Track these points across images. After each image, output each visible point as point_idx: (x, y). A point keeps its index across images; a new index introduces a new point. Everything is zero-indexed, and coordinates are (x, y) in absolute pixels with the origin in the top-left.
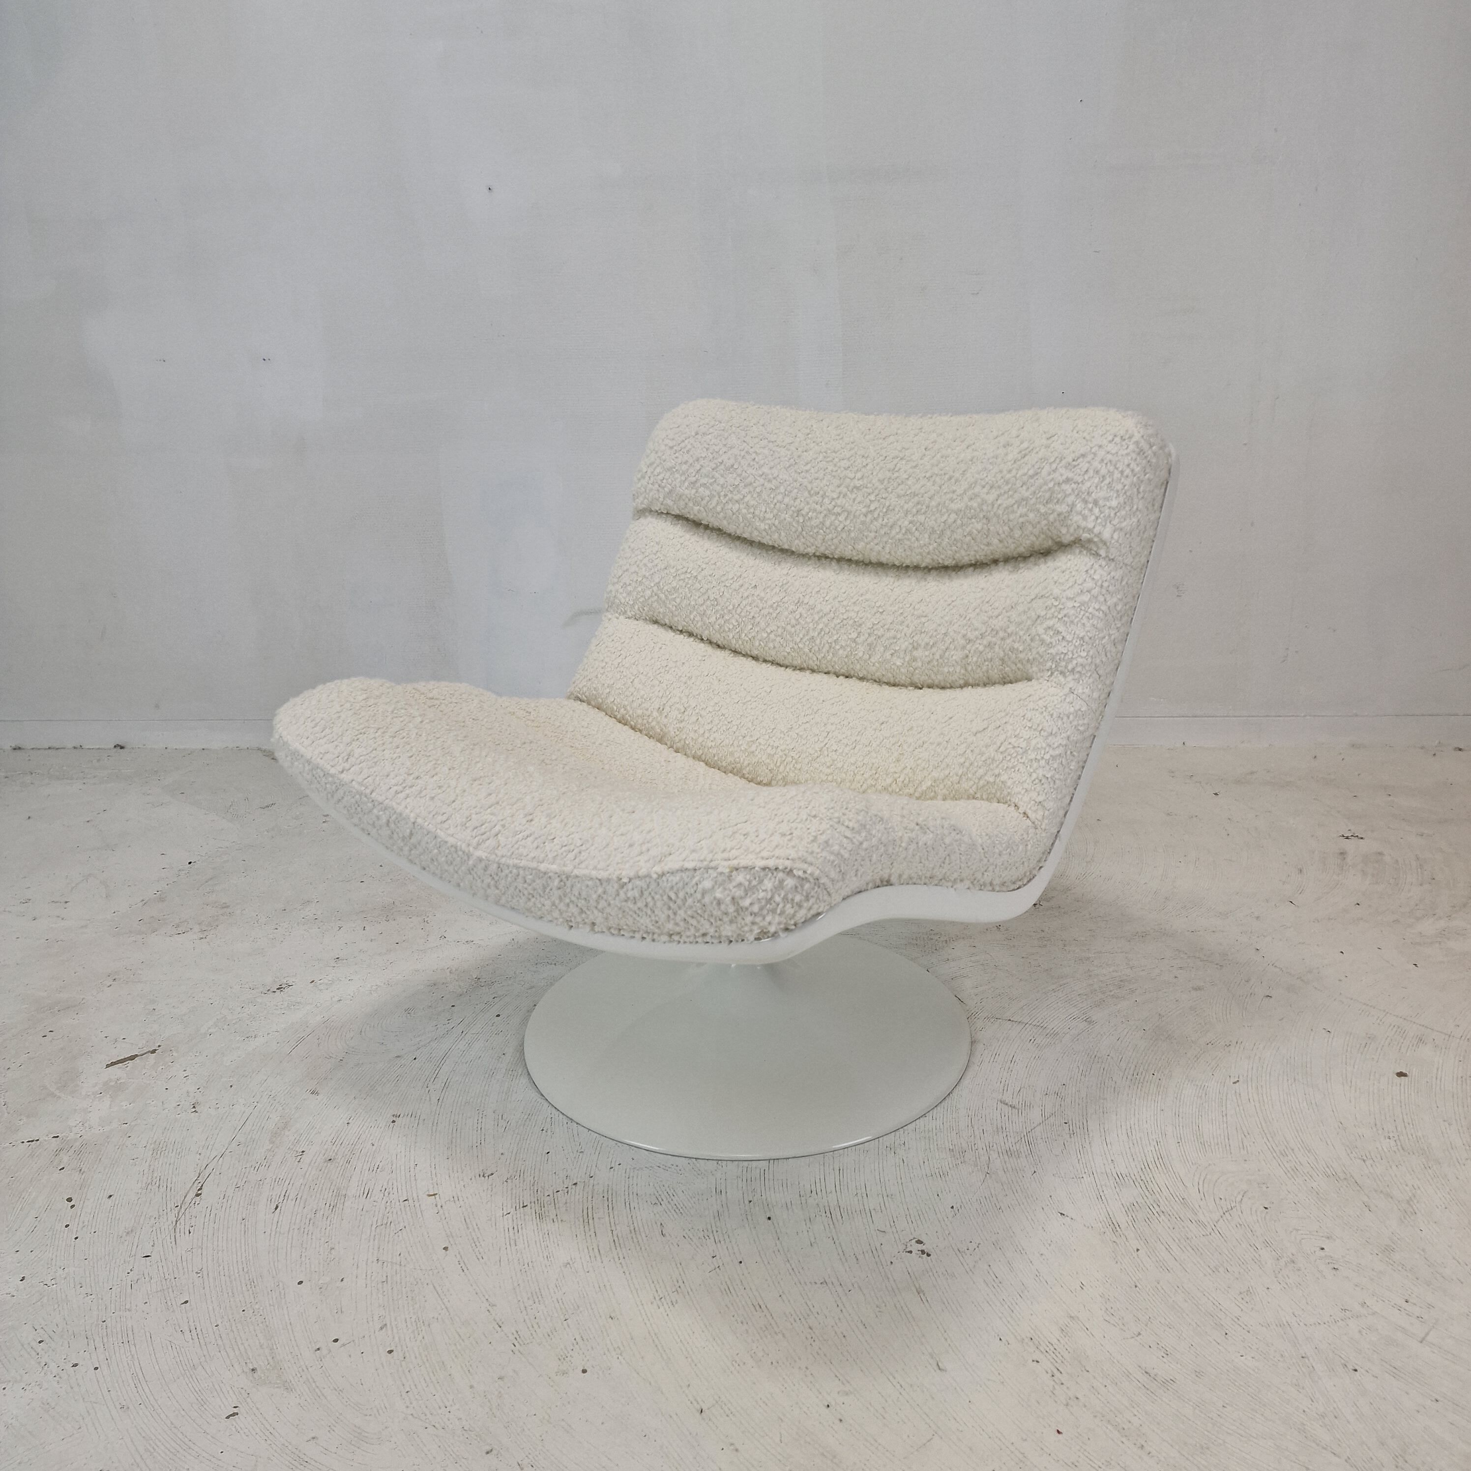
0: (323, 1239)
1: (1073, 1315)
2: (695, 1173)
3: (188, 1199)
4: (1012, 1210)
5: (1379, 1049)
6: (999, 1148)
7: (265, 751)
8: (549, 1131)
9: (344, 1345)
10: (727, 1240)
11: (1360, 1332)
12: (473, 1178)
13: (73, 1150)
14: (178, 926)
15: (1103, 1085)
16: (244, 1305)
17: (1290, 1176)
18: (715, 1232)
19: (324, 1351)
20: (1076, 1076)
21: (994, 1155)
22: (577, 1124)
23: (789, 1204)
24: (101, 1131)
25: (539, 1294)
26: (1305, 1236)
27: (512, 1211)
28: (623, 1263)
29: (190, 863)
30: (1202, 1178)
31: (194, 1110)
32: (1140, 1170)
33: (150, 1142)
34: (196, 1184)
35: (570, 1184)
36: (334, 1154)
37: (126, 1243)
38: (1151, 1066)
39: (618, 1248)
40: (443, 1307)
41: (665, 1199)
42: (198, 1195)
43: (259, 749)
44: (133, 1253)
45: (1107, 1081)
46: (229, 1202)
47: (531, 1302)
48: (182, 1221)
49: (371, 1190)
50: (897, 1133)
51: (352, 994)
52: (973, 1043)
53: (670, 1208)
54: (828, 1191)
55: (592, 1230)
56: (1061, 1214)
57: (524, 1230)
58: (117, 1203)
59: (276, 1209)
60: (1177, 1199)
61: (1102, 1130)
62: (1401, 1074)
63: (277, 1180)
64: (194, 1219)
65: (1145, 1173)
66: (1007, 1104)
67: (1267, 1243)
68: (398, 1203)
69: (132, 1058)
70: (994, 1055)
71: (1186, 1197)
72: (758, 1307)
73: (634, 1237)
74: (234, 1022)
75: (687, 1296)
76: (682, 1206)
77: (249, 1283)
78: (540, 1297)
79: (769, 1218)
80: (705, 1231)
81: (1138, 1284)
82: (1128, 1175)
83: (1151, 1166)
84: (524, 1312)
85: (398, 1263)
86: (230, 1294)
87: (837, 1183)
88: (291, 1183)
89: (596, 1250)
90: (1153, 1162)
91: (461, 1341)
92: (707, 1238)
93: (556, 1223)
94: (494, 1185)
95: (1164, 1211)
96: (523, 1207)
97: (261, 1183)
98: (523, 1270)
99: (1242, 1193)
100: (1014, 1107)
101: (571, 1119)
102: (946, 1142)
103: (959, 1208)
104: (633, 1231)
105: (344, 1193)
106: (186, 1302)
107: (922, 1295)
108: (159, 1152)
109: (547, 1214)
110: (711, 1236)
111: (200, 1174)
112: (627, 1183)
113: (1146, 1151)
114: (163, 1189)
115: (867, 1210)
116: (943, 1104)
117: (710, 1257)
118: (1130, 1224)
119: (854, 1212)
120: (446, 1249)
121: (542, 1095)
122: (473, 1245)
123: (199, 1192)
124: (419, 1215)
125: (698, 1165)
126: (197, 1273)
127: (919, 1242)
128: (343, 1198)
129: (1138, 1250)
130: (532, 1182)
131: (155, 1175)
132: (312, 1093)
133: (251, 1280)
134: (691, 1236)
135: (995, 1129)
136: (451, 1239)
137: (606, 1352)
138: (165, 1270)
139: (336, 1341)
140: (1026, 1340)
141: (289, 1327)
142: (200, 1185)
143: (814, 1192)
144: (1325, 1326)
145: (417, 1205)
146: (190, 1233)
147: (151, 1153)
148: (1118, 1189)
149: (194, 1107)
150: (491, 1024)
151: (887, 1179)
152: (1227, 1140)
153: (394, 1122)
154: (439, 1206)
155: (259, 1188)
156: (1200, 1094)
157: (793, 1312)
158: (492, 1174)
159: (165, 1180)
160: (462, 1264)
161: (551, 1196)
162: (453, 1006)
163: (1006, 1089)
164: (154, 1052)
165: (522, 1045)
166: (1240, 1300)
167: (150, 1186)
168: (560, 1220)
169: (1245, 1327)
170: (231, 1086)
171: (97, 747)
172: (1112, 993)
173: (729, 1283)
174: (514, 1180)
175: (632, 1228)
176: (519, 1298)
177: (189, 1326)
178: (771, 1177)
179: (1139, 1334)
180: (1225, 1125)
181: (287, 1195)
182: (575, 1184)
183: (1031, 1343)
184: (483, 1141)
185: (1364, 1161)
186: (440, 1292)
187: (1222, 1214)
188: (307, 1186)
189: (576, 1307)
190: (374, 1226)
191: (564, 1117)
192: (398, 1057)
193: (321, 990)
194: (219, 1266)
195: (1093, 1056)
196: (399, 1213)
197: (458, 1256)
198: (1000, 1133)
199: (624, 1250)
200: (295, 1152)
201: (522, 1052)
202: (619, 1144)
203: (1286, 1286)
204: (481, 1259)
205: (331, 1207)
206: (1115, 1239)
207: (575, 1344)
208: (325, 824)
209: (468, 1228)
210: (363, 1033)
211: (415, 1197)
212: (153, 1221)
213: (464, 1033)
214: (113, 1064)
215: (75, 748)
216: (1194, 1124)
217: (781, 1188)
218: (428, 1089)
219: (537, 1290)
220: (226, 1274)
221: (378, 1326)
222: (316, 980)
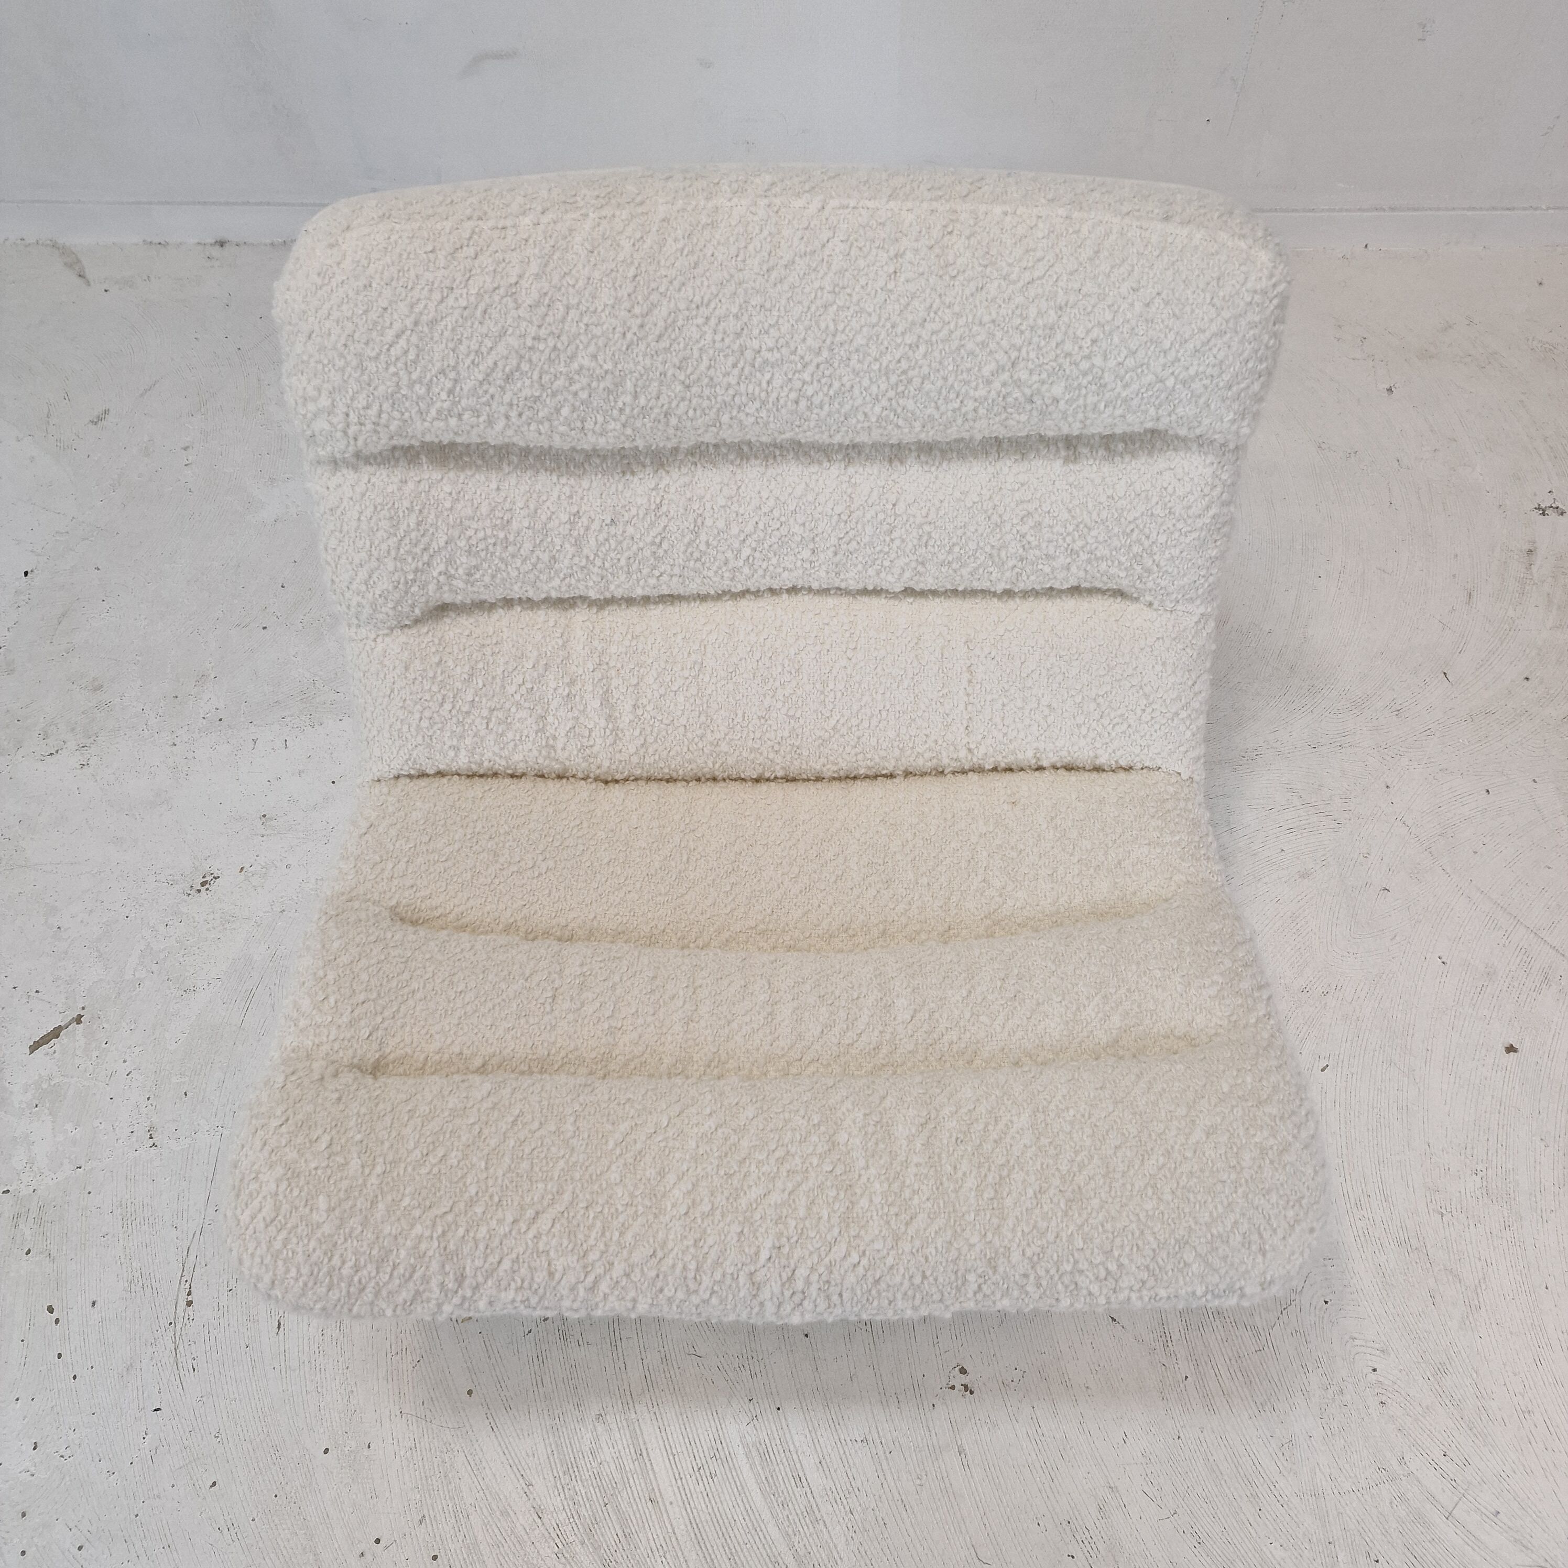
3: (180, 1313)
9: (386, 1547)
10: (764, 1372)
13: (31, 1216)
16: (274, 1485)
19: (368, 1556)
29: (26, 573)
31: (152, 1141)
33: (115, 1202)
34: (182, 1283)
37: (130, 1386)
42: (189, 1305)
43: (54, 245)
44: (141, 1403)
46: (226, 1316)
48: (181, 1349)
51: (295, 898)
57: (549, 1360)
58: (104, 1315)
59: (279, 1328)
64: (193, 1345)
69: (56, 1033)
72: (798, 1481)
74: (162, 956)
75: (726, 1464)
77: (273, 1452)
93: (582, 1348)
106: (214, 1484)
108: (129, 1222)
111: (184, 1263)
114: (148, 1292)
120: (470, 1392)
123: (190, 1298)
126: (215, 1436)
127: (963, 1370)
131: (134, 1266)
133: (275, 1447)
136: (474, 1377)
138: (182, 1432)
139: (378, 1541)
140: (1063, 1524)
142: (187, 1286)
146: (194, 1369)
147: (121, 1223)
149: (151, 1137)
159: (147, 1273)
160: (490, 1419)
164: (79, 1019)
167: (133, 1285)
169: (1279, 1498)
170: (186, 1094)
176: (555, 1473)
177: (225, 1521)
179: (1175, 1513)
183: (1068, 1529)
190: (389, 1356)
193: (255, 889)
194: (237, 1425)
197: (485, 1405)
208: (189, 471)
209: (489, 1357)
212: (150, 1349)
214: (36, 1045)
220: (247, 1439)
221: (417, 1520)
222: (247, 866)
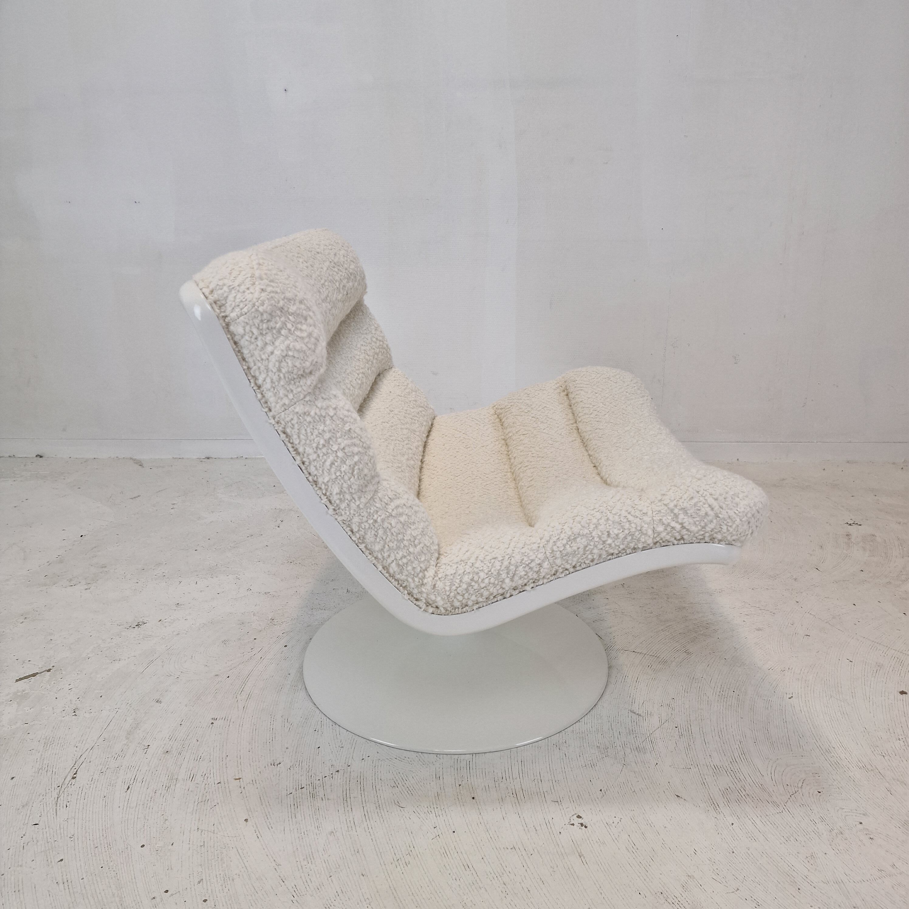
0: (160, 812)
1: (689, 875)
2: (421, 763)
3: (67, 781)
4: (643, 793)
5: (886, 674)
6: (631, 746)
7: (134, 460)
8: (320, 731)
9: (172, 895)
10: (444, 814)
11: (893, 887)
12: (267, 766)
14: (71, 580)
15: (700, 698)
16: (102, 862)
17: (835, 769)
18: (435, 808)
19: (158, 900)
20: (681, 692)
21: (628, 751)
22: (339, 726)
23: (487, 787)
24: (10, 729)
25: (311, 856)
26: (849, 814)
27: (294, 791)
28: (371, 832)
29: (82, 536)
30: (773, 769)
31: (74, 714)
32: (730, 763)
33: (43, 737)
34: (72, 770)
35: (334, 771)
36: (170, 748)
37: (22, 813)
38: (732, 685)
39: (368, 821)
40: (243, 866)
41: (400, 783)
42: (74, 778)
43: (131, 459)
44: (26, 822)
45: (702, 696)
46: (96, 783)
47: (306, 863)
48: (62, 798)
49: (195, 776)
50: (561, 734)
51: (187, 630)
52: (610, 667)
53: (404, 790)
54: (514, 778)
55: (350, 806)
56: (677, 796)
57: (302, 806)
58: (17, 783)
59: (128, 789)
60: (757, 786)
61: (701, 732)
62: (902, 693)
63: (130, 767)
64: (70, 796)
65: (733, 765)
66: (635, 713)
67: (822, 819)
68: (213, 785)
69: (34, 675)
70: (624, 677)
71: (763, 784)
72: (467, 867)
73: (379, 811)
74: (105, 649)
75: (416, 858)
76: (412, 787)
77: (106, 846)
78: (312, 858)
79: (473, 798)
80: (429, 807)
81: (735, 851)
82: (722, 767)
83: (737, 760)
84: (301, 870)
85: (213, 831)
86: (93, 854)
87: (521, 772)
88: (139, 770)
89: (352, 822)
90: (738, 757)
91: (255, 893)
92: (430, 812)
93: (324, 801)
94: (281, 772)
95: (749, 794)
96: (301, 788)
97: (118, 769)
98: (301, 838)
99: (802, 781)
100: (640, 715)
101: (335, 723)
102: (595, 741)
103: (606, 791)
104: (378, 808)
105: (176, 777)
106: (62, 860)
107: (582, 858)
108: (48, 745)
109: (317, 794)
110: (433, 811)
111: (76, 762)
112: (374, 770)
113: (733, 749)
114: (49, 773)
115: (542, 791)
116: (591, 712)
117: (433, 828)
118: (725, 803)
119: (532, 794)
120: (246, 820)
121: (315, 704)
122: (266, 818)
123: (75, 776)
124: (228, 794)
125: (423, 757)
126: (70, 837)
127: (579, 817)
128: (175, 781)
129: (732, 824)
130: (308, 769)
131: (45, 762)
132: (157, 702)
133: (108, 844)
134: (419, 812)
135: (628, 731)
136: (250, 813)
137: (359, 902)
138: (48, 835)
139: (167, 891)
140: (658, 894)
141: (134, 880)
142: (75, 771)
143: (504, 778)
144: (868, 883)
145: (227, 787)
146: (67, 807)
147: (43, 746)
148: (715, 777)
149: (74, 712)
150: (281, 652)
151: (555, 769)
152: (788, 741)
153: (212, 723)
154: (242, 788)
155: (116, 772)
156: (767, 707)
157: (492, 872)
158: (280, 763)
159: (52, 766)
160: (257, 832)
161: (321, 780)
162: (255, 639)
163: (633, 701)
164: (49, 670)
165: (301, 667)
166: (807, 862)
167: (41, 770)
168: (327, 799)
169: (811, 883)
170: (101, 697)
171: (25, 456)
172: (702, 632)
173: (446, 847)
174: (295, 768)
175: (377, 806)
176: (298, 860)
177: (63, 879)
178: (474, 767)
179: (738, 889)
180: (786, 730)
181: (136, 778)
182: (338, 771)
183: (661, 896)
184: (274, 739)
185: (884, 756)
186: (241, 854)
187: (789, 797)
188: (151, 772)
189: (338, 867)
190: (196, 803)
191: (330, 721)
192: (217, 675)
193: (165, 627)
194: (86, 832)
195: (692, 678)
196: (214, 793)
197: (255, 826)
198: (632, 734)
199: (372, 822)
200: (143, 746)
201: (302, 673)
202: (368, 741)
203: (838, 852)
204: (271, 828)
205: (167, 788)
206: (715, 815)
207: (337, 896)
208: (173, 510)
209: (262, 804)
210: (193, 658)
211: (226, 781)
212: (41, 798)
213: (262, 658)
214: (21, 679)
215: (10, 456)
216: (764, 729)
217: (481, 774)
218: (236, 700)
219: (310, 853)
220: (91, 839)
221: (197, 881)
222: (163, 619)
